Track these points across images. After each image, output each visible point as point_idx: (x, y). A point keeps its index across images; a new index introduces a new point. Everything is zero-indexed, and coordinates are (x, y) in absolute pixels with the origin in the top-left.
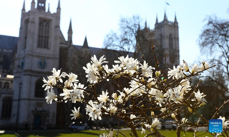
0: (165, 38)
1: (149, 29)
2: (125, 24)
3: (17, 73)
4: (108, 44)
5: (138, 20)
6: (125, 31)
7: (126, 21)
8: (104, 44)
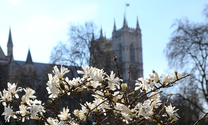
0: (125, 48)
1: (105, 38)
2: (75, 33)
4: (57, 58)
5: (91, 28)
6: (76, 42)
7: (77, 29)
8: (52, 58)
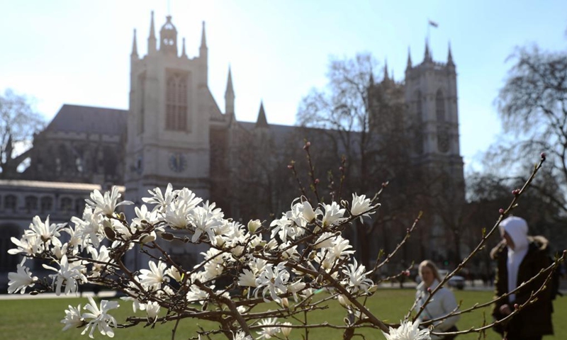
0: (428, 98)
1: (393, 81)
2: (340, 74)
3: (131, 181)
4: (308, 116)
5: (367, 64)
6: (340, 88)
7: (342, 66)
8: (299, 117)
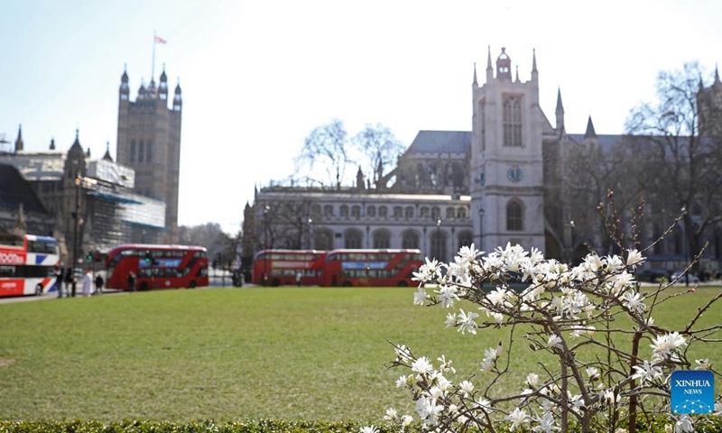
2: (667, 83)
3: (476, 191)
4: (634, 125)
5: (695, 71)
6: (667, 96)
8: (626, 126)
